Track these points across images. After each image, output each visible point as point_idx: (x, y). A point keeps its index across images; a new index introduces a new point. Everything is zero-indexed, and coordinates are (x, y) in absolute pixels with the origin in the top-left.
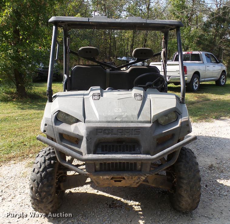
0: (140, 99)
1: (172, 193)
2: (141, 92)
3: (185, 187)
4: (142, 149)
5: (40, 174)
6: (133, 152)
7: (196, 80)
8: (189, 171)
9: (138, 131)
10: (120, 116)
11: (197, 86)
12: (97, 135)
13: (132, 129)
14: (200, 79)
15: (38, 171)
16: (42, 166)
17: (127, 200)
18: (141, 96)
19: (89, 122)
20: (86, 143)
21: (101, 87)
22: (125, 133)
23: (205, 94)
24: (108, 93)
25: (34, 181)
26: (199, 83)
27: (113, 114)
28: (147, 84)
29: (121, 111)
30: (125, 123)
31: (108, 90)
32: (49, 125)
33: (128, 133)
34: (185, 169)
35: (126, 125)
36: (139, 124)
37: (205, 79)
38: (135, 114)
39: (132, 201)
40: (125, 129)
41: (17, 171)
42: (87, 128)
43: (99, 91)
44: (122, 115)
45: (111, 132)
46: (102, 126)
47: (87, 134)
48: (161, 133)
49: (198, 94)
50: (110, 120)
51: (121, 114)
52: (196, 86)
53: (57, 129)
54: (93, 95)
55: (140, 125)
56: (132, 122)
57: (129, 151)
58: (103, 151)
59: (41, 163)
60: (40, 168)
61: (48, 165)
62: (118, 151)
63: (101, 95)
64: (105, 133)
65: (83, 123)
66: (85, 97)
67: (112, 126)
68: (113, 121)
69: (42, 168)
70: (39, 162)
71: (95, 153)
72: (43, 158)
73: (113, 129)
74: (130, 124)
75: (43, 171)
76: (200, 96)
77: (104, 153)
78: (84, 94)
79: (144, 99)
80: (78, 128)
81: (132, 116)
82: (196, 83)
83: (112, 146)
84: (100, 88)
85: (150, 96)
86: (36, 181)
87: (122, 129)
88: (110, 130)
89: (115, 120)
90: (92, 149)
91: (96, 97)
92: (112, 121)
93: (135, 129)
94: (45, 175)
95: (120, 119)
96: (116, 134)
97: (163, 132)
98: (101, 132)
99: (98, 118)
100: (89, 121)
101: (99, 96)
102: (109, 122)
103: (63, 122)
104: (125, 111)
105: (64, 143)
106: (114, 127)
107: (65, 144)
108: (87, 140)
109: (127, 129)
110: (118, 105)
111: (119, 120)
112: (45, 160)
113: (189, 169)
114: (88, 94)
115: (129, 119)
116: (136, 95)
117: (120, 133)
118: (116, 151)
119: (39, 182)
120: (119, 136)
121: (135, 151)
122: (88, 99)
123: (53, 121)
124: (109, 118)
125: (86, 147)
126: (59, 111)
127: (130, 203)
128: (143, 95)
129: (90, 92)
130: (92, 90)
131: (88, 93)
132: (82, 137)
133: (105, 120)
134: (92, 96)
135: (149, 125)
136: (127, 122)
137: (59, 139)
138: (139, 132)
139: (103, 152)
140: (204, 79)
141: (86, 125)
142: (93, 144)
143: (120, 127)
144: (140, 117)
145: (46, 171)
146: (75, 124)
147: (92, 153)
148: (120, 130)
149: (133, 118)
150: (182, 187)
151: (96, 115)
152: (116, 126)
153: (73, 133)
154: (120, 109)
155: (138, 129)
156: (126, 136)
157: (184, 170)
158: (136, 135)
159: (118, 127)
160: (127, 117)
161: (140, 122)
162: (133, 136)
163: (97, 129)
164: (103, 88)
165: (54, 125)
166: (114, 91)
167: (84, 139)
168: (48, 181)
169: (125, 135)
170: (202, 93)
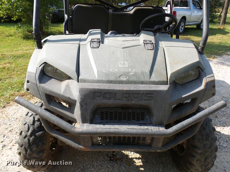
0: (151, 49)
1: (176, 151)
2: (151, 38)
3: (198, 157)
4: (154, 119)
5: (28, 139)
6: (142, 122)
7: (182, 24)
8: (205, 139)
9: (150, 95)
10: (126, 74)
11: (183, 29)
12: (94, 99)
13: (142, 93)
14: (186, 22)
15: (25, 135)
16: (30, 129)
17: (127, 151)
18: (152, 43)
19: (84, 81)
20: (79, 109)
21: (102, 30)
22: (132, 98)
23: (189, 36)
24: (110, 38)
25: (22, 146)
26: (184, 27)
27: (116, 70)
28: (156, 27)
29: (127, 66)
30: (133, 85)
31: (111, 34)
32: (32, 83)
33: (136, 98)
34: (201, 137)
35: (135, 88)
36: (152, 85)
37: (190, 23)
38: (146, 71)
39: (132, 153)
40: (132, 93)
41: (24, 112)
42: (81, 90)
43: (99, 36)
44: (129, 72)
45: (113, 97)
46: (102, 88)
47: (81, 99)
48: (180, 98)
49: (184, 36)
50: (112, 78)
51: (127, 71)
52: (181, 29)
53: (42, 89)
54: (92, 41)
55: (154, 88)
56: (142, 83)
57: (137, 120)
58: (102, 119)
59: (29, 125)
60: (28, 131)
61: (37, 128)
62: (121, 120)
63: (101, 41)
64: (105, 98)
65: (76, 82)
66: (82, 43)
67: (115, 89)
68: (117, 81)
69: (30, 131)
70: (27, 124)
71: (92, 122)
72: (32, 118)
73: (116, 93)
74: (139, 85)
75: (31, 136)
76: (185, 38)
77: (104, 122)
78: (80, 39)
79: (156, 48)
80: (70, 87)
81: (143, 73)
82: (182, 27)
83: (114, 113)
84: (100, 31)
85: (163, 44)
86: (23, 147)
87: (129, 93)
88: (113, 94)
89: (119, 79)
90: (88, 117)
91: (95, 45)
92: (115, 81)
93: (146, 94)
94: (34, 140)
95: (126, 77)
96: (120, 100)
97: (183, 96)
98: (100, 96)
99: (96, 76)
100: (84, 79)
101: (99, 43)
102: (111, 82)
103: (51, 78)
104: (133, 65)
105: (53, 107)
106: (118, 90)
107: (55, 107)
108: (81, 106)
109: (136, 94)
110: (123, 57)
111: (125, 79)
112: (34, 121)
113: (206, 137)
114: (85, 40)
115: (138, 79)
116: (145, 43)
117: (126, 98)
118: (119, 120)
119: (27, 148)
120: (124, 102)
121: (143, 120)
122: (85, 46)
123: (37, 77)
124: (112, 76)
125: (80, 115)
126: (45, 63)
127: (131, 154)
128: (154, 42)
129: (88, 36)
130: (90, 34)
131: (86, 38)
132: (75, 101)
133: (106, 79)
134: (89, 43)
135: (165, 88)
136: (135, 83)
137: (47, 101)
138: (152, 97)
139: (102, 121)
140: (188, 24)
141: (79, 85)
142: (89, 111)
143: (126, 90)
144: (153, 75)
145: (35, 136)
146: (67, 81)
147: (89, 122)
148: (126, 94)
149: (144, 77)
150: (195, 157)
151: (93, 71)
152: (120, 89)
153: (63, 96)
154: (126, 63)
155: (151, 94)
156: (133, 102)
157: (199, 138)
158: (148, 101)
159: (123, 90)
160: (135, 74)
161: (154, 82)
162: (143, 103)
163: (94, 92)
164: (105, 31)
165: (38, 83)
166: (118, 36)
167: (78, 105)
168: (37, 147)
169: (133, 100)
170: (187, 35)
